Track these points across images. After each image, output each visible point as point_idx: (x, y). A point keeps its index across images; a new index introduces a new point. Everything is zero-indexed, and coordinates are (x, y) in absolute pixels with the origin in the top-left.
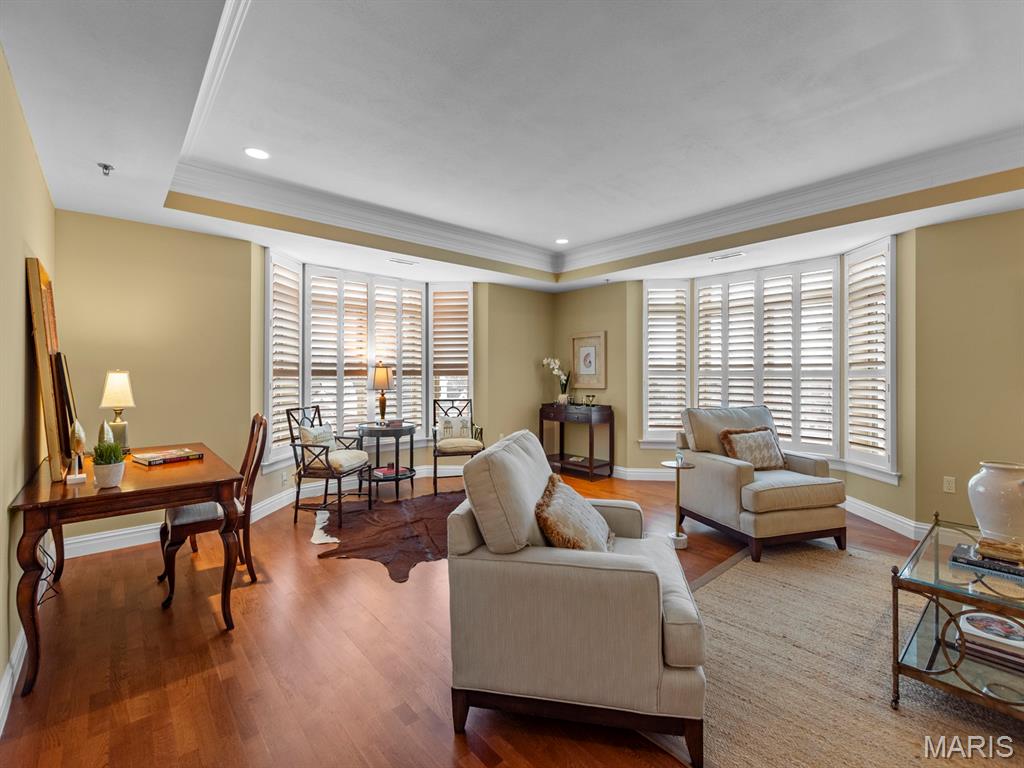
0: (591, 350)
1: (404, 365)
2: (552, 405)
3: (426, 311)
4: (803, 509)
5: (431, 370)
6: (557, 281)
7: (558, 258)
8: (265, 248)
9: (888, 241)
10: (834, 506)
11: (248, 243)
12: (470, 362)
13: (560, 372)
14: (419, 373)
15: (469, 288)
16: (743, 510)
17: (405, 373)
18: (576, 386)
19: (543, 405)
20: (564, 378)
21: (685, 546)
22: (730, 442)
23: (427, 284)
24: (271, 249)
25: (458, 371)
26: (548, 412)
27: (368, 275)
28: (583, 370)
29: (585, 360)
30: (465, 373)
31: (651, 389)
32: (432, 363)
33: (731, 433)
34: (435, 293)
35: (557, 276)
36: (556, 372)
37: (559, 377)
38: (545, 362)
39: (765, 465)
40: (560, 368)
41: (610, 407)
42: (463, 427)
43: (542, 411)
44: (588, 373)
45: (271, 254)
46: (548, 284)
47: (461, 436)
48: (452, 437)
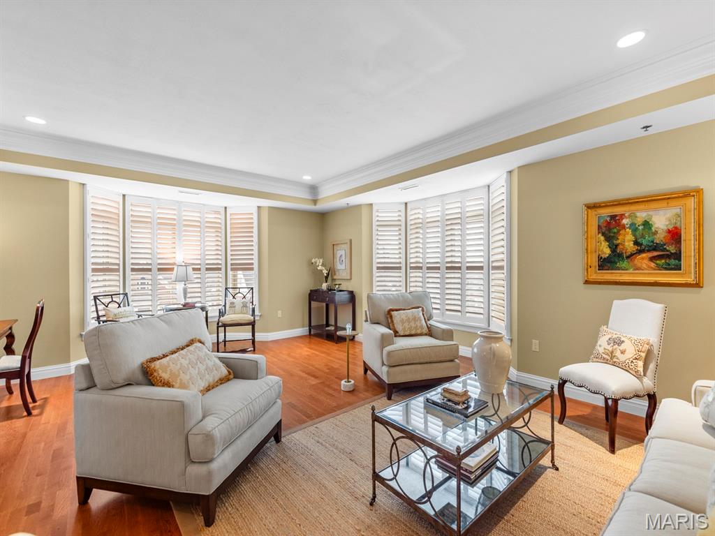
0: (343, 252)
1: (207, 264)
2: (316, 291)
3: (225, 226)
4: (427, 363)
5: (229, 267)
6: (315, 204)
7: (313, 189)
8: (83, 184)
9: (505, 176)
10: (452, 361)
11: (67, 181)
12: (255, 262)
13: (324, 268)
14: (220, 269)
15: (255, 211)
16: (383, 364)
17: (207, 269)
18: (335, 277)
19: (311, 291)
20: (325, 272)
21: (351, 389)
22: (391, 317)
23: (226, 208)
24: (88, 186)
25: (247, 268)
26: (314, 295)
27: (178, 202)
28: (339, 266)
29: (340, 260)
30: (252, 269)
31: (378, 279)
32: (229, 262)
33: (393, 310)
34: (231, 214)
35: (315, 202)
36: (320, 268)
37: (321, 271)
38: (313, 261)
39: (413, 332)
40: (323, 265)
41: (352, 292)
42: (244, 306)
43: (310, 294)
44: (341, 267)
45: (88, 188)
46: (310, 207)
47: (242, 313)
48: (234, 313)
